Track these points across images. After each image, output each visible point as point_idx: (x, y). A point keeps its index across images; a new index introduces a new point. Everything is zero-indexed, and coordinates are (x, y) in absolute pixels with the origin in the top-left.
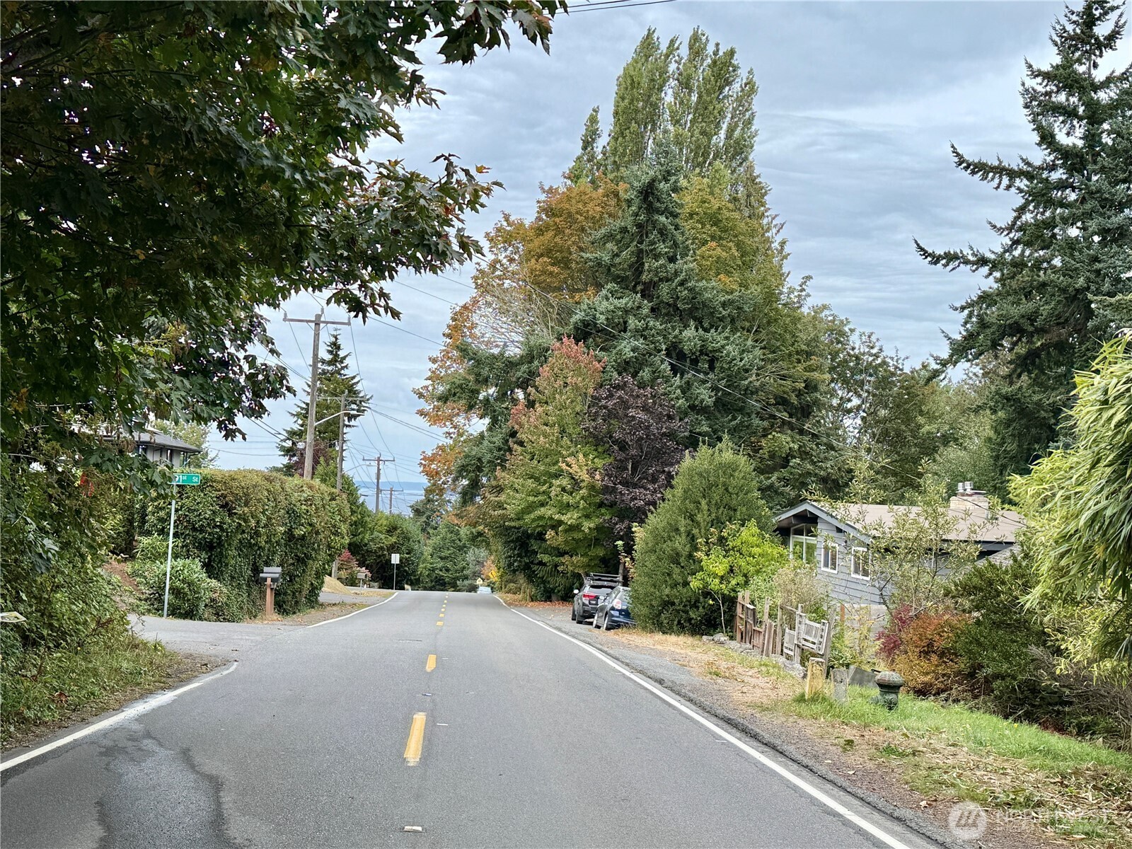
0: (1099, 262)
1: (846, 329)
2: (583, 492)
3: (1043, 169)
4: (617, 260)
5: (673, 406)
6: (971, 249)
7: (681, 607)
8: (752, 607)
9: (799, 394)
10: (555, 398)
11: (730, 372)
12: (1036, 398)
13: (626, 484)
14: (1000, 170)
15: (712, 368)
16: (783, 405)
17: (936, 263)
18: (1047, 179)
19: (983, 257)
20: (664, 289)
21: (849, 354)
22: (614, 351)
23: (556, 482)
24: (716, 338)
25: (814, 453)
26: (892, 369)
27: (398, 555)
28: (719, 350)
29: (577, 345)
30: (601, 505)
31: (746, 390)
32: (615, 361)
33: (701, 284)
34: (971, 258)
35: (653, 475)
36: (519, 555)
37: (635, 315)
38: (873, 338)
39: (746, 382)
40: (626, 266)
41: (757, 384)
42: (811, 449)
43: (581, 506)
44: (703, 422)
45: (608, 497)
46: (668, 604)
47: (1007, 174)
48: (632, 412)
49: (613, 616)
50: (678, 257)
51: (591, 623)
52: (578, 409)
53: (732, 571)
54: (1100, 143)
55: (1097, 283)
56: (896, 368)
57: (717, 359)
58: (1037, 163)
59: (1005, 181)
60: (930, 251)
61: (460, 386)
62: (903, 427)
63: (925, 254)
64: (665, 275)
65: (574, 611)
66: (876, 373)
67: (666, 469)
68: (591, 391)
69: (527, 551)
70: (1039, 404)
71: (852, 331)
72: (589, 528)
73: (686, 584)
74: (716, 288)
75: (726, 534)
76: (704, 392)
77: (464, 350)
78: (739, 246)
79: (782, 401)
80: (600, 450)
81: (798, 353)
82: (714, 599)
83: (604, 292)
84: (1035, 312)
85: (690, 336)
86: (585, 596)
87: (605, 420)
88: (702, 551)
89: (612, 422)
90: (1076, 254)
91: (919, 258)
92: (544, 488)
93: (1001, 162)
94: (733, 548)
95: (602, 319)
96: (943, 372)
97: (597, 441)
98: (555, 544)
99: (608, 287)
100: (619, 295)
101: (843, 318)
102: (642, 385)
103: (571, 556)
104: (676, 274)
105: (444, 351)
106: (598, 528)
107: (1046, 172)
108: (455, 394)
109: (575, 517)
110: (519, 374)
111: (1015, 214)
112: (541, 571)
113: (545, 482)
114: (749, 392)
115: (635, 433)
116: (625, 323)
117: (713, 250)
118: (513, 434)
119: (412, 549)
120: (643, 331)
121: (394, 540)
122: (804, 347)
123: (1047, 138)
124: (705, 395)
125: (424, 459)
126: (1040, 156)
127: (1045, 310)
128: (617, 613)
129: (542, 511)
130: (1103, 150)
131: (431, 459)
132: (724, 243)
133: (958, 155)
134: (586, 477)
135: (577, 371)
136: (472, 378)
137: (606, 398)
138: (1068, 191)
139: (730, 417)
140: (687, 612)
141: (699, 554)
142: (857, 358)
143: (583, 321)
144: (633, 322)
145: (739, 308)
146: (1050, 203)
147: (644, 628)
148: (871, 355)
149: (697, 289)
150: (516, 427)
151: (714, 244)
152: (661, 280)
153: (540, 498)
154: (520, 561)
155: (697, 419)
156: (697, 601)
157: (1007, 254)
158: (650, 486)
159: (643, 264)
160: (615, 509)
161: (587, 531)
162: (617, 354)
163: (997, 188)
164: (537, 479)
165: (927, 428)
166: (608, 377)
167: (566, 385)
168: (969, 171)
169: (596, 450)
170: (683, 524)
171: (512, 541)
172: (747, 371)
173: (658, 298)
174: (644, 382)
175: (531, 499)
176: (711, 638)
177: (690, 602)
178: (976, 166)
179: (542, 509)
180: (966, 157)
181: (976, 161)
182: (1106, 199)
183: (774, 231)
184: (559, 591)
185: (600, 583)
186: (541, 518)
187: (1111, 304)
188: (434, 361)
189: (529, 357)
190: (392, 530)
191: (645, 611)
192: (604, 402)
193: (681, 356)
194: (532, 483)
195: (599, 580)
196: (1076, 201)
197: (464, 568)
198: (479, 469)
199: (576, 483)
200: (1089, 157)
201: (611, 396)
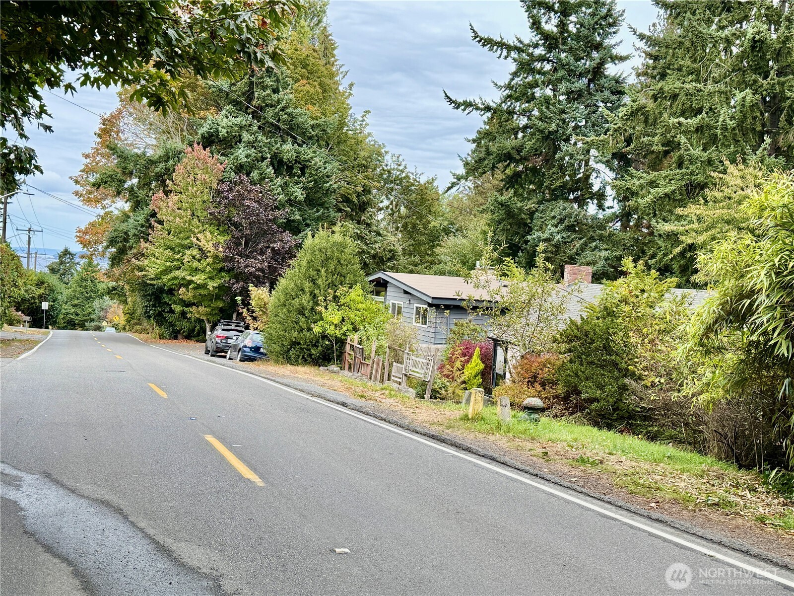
0: (565, 113)
1: (383, 151)
2: (209, 260)
3: (530, 46)
4: (234, 88)
5: (276, 199)
6: (481, 99)
7: (305, 346)
8: (361, 347)
9: (358, 195)
10: (188, 190)
11: (316, 177)
12: (519, 205)
13: (240, 255)
14: (501, 45)
15: (303, 173)
16: (346, 202)
17: (457, 108)
18: (532, 54)
19: (488, 106)
20: (269, 113)
21: (383, 170)
22: (232, 157)
23: (188, 252)
24: (307, 152)
25: (367, 238)
26: (412, 181)
27: (47, 303)
28: (309, 161)
29: (205, 150)
30: (222, 270)
31: (327, 190)
32: (233, 164)
33: (296, 111)
34: (481, 106)
35: (261, 249)
36: (154, 306)
37: (247, 131)
38: (401, 159)
39: (328, 185)
40: (240, 93)
41: (335, 186)
42: (366, 234)
43: (207, 270)
44: (296, 213)
45: (229, 265)
46: (294, 344)
47: (506, 48)
48: (247, 203)
49: (245, 352)
50: (281, 89)
51: (225, 357)
52: (205, 198)
53: (343, 320)
54: (568, 31)
55: (563, 128)
56: (415, 180)
57: (307, 167)
58: (526, 41)
59: (505, 52)
60: (454, 99)
61: (110, 176)
62: (418, 222)
63: (451, 101)
64: (270, 102)
65: (207, 348)
66: (401, 183)
67: (271, 245)
68: (214, 185)
69: (160, 303)
70: (520, 209)
71: (387, 152)
72: (213, 287)
73: (309, 329)
74: (306, 115)
75: (339, 294)
76: (298, 190)
77: (114, 149)
78: (321, 85)
79: (347, 200)
80: (221, 229)
81: (359, 166)
82: (329, 341)
83: (224, 112)
84: (522, 146)
85: (288, 149)
86: (217, 336)
87: (226, 207)
88: (322, 306)
89: (231, 209)
90: (551, 107)
91: (446, 104)
92: (179, 256)
93: (502, 39)
94: (344, 304)
95: (223, 132)
96: (458, 184)
97: (221, 223)
98: (185, 298)
99: (227, 108)
100: (235, 115)
101: (381, 143)
102: (253, 183)
103: (198, 307)
104: (279, 102)
105: (95, 148)
106: (220, 287)
107: (531, 49)
108: (106, 183)
109: (202, 278)
110: (158, 170)
111: (511, 77)
112: (170, 318)
113: (179, 252)
114: (328, 192)
115: (249, 218)
116: (240, 136)
117: (305, 86)
118: (154, 215)
119: (56, 299)
120: (254, 143)
121: (42, 291)
122: (364, 162)
123: (536, 25)
124: (299, 193)
125: (79, 232)
126: (528, 36)
127: (529, 145)
128: (248, 350)
129: (176, 273)
130: (569, 36)
131: (85, 233)
132: (311, 81)
133: (474, 31)
134: (212, 249)
135: (206, 170)
136: (119, 170)
137: (227, 191)
138: (545, 63)
139: (315, 210)
140: (309, 350)
141: (319, 308)
142: (389, 172)
143: (208, 133)
144: (246, 136)
145: (324, 130)
146: (533, 71)
147: (277, 362)
148: (398, 170)
149: (294, 114)
150: (157, 210)
151: (305, 81)
152: (267, 105)
153: (175, 263)
154: (155, 310)
155: (292, 210)
156: (318, 341)
157: (503, 104)
158: (259, 257)
159: (253, 92)
160: (232, 273)
161: (211, 289)
162: (234, 159)
163: (499, 57)
164: (172, 249)
165: (433, 223)
166: (228, 176)
167: (195, 180)
168: (481, 44)
169: (218, 229)
170: (307, 286)
171: (149, 295)
172: (328, 177)
173: (264, 119)
174: (254, 181)
175: (168, 264)
176: (326, 368)
177: (311, 342)
178: (486, 40)
179: (177, 272)
180: (479, 34)
181: (486, 37)
182: (572, 70)
183: (341, 76)
184: (184, 332)
185: (229, 327)
186: (175, 278)
187: (588, 142)
188: (87, 156)
189: (166, 158)
190: (40, 283)
191: (277, 348)
192: (226, 194)
193: (281, 162)
194: (169, 252)
195: (228, 325)
196: (551, 70)
197: (90, 313)
198: (126, 240)
199: (203, 253)
200: (560, 40)
201: (231, 189)
